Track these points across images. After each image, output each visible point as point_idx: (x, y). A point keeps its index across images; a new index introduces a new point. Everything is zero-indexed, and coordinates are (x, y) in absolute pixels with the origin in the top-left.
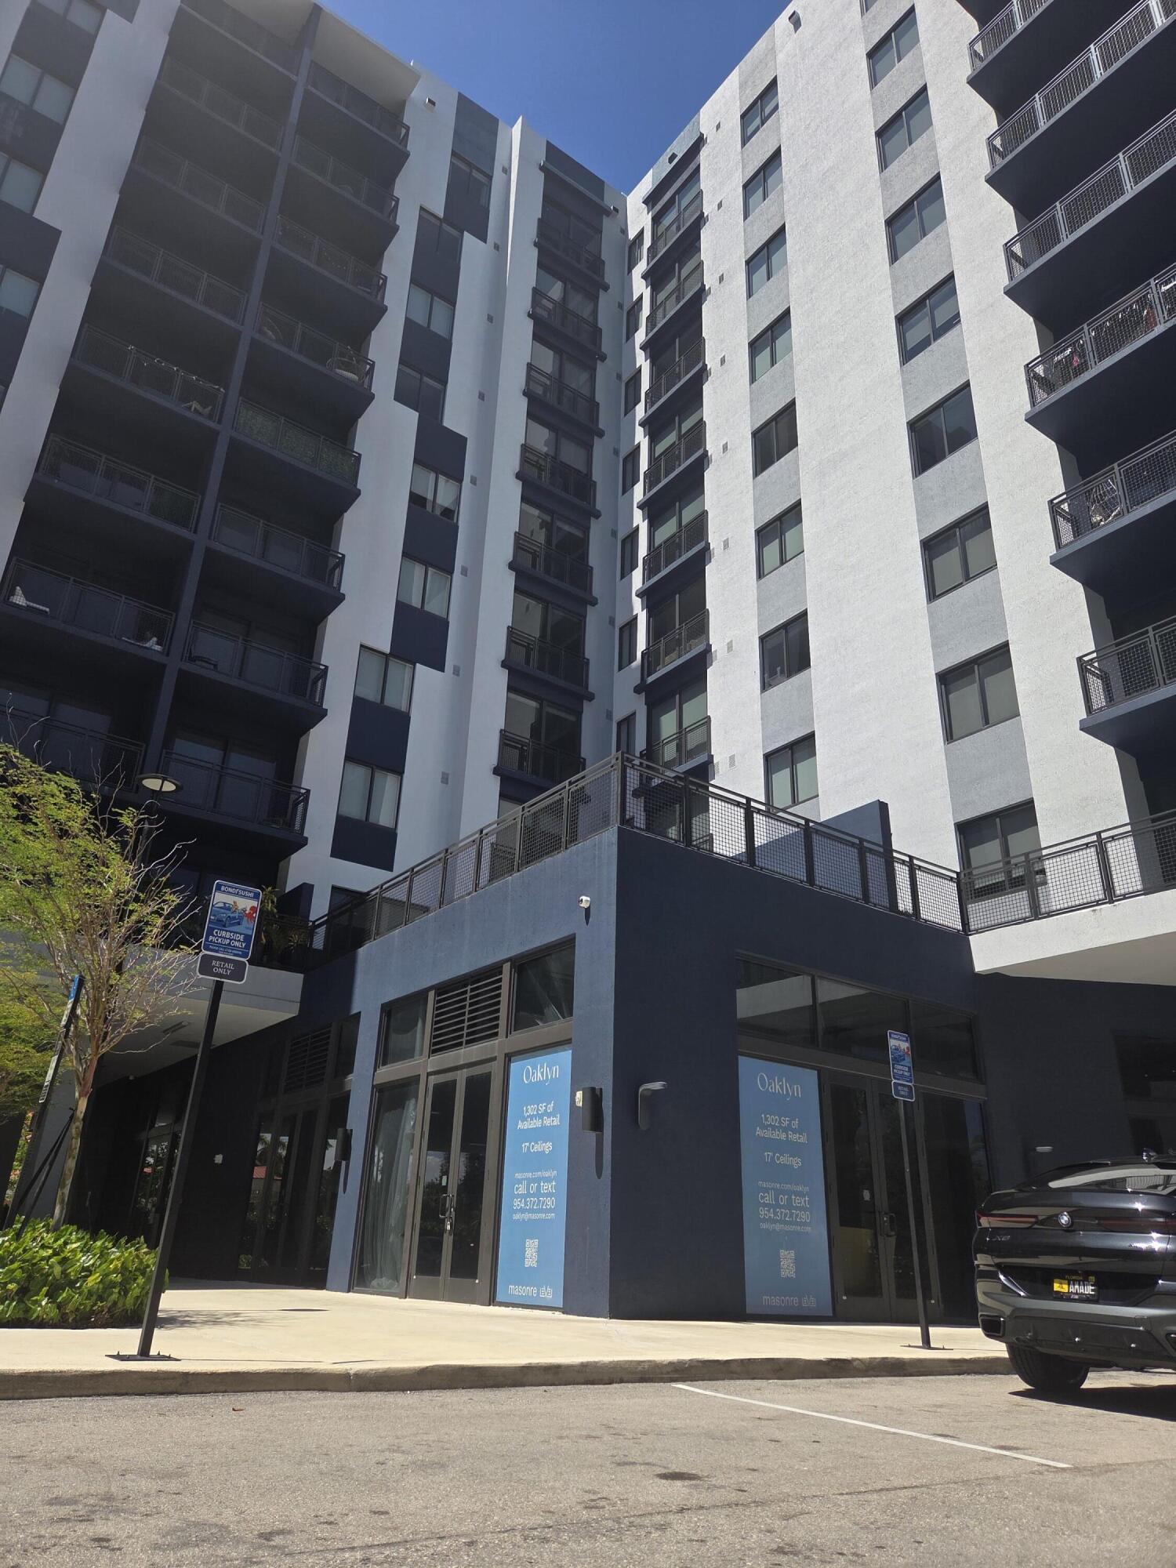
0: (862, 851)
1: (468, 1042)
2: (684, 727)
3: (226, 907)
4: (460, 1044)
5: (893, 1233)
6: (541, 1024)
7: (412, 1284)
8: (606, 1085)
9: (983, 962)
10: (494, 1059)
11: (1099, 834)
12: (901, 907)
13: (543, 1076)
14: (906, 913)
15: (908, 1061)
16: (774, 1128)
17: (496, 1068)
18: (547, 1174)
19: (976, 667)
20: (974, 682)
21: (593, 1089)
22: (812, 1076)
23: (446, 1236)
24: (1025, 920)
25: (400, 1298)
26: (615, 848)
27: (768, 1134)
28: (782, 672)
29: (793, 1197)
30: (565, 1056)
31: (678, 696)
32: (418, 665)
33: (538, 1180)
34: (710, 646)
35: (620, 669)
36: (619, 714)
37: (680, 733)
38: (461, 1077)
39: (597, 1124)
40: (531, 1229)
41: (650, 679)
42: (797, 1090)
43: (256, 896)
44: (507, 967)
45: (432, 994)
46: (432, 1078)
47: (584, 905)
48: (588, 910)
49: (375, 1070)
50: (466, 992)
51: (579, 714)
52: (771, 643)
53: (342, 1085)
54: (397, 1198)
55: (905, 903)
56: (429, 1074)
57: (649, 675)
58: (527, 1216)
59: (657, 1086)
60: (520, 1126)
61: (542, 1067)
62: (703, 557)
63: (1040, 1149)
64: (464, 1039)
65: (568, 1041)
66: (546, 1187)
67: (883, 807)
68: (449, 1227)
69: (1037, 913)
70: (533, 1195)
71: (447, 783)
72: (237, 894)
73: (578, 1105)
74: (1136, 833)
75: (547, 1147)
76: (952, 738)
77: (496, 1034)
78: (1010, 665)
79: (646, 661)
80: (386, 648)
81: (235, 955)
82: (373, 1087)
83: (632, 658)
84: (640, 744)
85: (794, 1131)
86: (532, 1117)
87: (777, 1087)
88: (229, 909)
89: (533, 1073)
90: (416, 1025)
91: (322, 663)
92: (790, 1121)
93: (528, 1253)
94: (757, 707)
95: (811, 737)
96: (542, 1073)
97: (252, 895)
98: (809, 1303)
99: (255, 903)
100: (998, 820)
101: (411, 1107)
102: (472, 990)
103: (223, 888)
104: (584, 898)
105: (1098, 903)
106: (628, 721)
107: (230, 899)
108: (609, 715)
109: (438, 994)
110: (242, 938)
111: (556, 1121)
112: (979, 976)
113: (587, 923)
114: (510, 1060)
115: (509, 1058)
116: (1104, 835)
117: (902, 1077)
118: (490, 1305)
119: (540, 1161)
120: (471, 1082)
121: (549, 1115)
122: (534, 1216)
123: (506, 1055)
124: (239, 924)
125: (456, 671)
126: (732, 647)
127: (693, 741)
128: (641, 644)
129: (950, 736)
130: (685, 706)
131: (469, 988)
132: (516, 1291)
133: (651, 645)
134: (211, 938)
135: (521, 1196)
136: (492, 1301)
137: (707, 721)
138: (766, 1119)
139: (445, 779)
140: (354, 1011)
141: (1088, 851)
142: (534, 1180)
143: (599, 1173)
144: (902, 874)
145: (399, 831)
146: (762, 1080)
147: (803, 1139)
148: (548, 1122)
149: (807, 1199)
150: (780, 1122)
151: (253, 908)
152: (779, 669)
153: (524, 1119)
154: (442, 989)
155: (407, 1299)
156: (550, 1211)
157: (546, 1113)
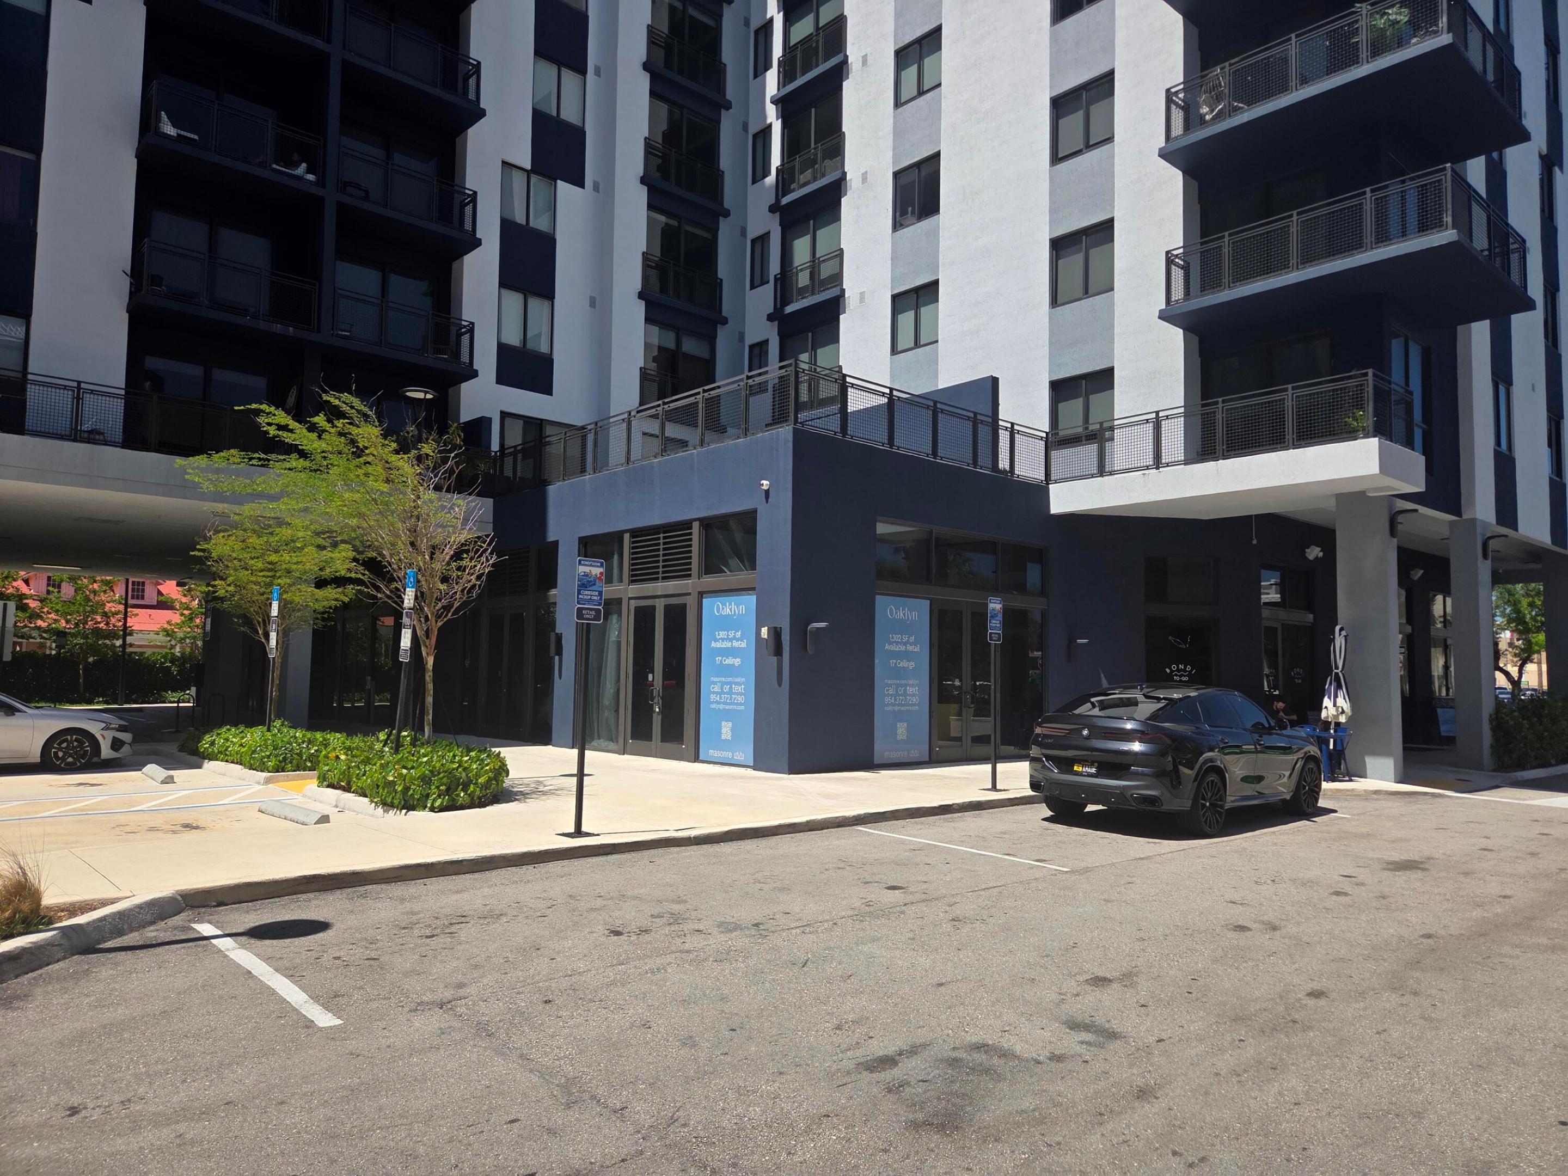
0: (975, 423)
1: (664, 578)
2: (817, 256)
3: (586, 575)
4: (657, 579)
5: (973, 706)
6: (729, 573)
7: (628, 747)
8: (785, 624)
9: (1057, 507)
10: (689, 594)
11: (1157, 413)
12: (1001, 466)
13: (731, 612)
14: (1005, 470)
15: (1000, 617)
16: (897, 643)
17: (691, 601)
18: (738, 680)
19: (1084, 238)
20: (1080, 251)
21: (776, 628)
22: (926, 604)
23: (655, 715)
24: (1092, 476)
25: (619, 754)
26: (791, 445)
27: (893, 648)
28: (913, 213)
29: (908, 688)
30: (751, 599)
31: (812, 222)
32: (559, 182)
33: (730, 683)
34: (845, 174)
35: (754, 182)
36: (753, 233)
37: (814, 261)
38: (660, 605)
39: (778, 651)
40: (728, 715)
41: (785, 201)
42: (914, 615)
43: (602, 565)
44: (696, 525)
45: (627, 537)
46: (632, 602)
47: (765, 488)
48: (767, 492)
50: (659, 538)
51: (715, 231)
52: (904, 180)
53: (546, 598)
54: (608, 685)
55: (1004, 464)
56: (630, 599)
57: (784, 196)
58: (721, 707)
59: (823, 625)
60: (713, 644)
61: (730, 604)
62: (839, 73)
64: (660, 575)
65: (753, 589)
66: (737, 689)
67: (995, 381)
68: (657, 710)
69: (1102, 471)
70: (726, 693)
71: (594, 307)
72: (591, 565)
73: (763, 637)
74: (1187, 415)
75: (737, 662)
76: (1056, 303)
77: (690, 575)
78: (1112, 240)
79: (780, 178)
80: (529, 167)
81: (595, 605)
83: (766, 173)
84: (774, 267)
85: (911, 644)
86: (723, 640)
87: (901, 614)
88: (587, 576)
89: (723, 609)
90: (613, 557)
91: (469, 186)
92: (909, 638)
93: (724, 730)
94: (888, 246)
95: (935, 283)
96: (731, 609)
97: (599, 564)
98: (915, 755)
99: (601, 570)
100: (1084, 381)
101: (614, 621)
102: (665, 538)
103: (582, 562)
104: (765, 482)
105: (1148, 468)
106: (762, 240)
107: (587, 569)
108: (744, 233)
109: (632, 536)
110: (597, 593)
111: (743, 645)
112: (1054, 515)
113: (767, 502)
114: (702, 597)
115: (701, 595)
116: (1161, 414)
117: (995, 628)
118: (695, 762)
119: (729, 671)
120: (668, 608)
121: (737, 640)
122: (727, 707)
123: (699, 593)
124: (594, 584)
125: (596, 188)
126: (866, 178)
127: (826, 271)
128: (776, 160)
129: (1055, 301)
130: (818, 232)
131: (661, 535)
132: (714, 754)
133: (785, 161)
134: (580, 596)
135: (717, 693)
136: (696, 759)
137: (840, 254)
138: (893, 638)
139: (593, 303)
140: (551, 537)
141: (1148, 425)
142: (727, 683)
143: (780, 684)
144: (1004, 437)
145: (556, 357)
146: (891, 610)
147: (917, 649)
148: (736, 644)
149: (917, 688)
150: (902, 639)
151: (601, 573)
152: (910, 209)
153: (716, 640)
154: (636, 533)
155: (626, 756)
156: (741, 704)
157: (734, 638)
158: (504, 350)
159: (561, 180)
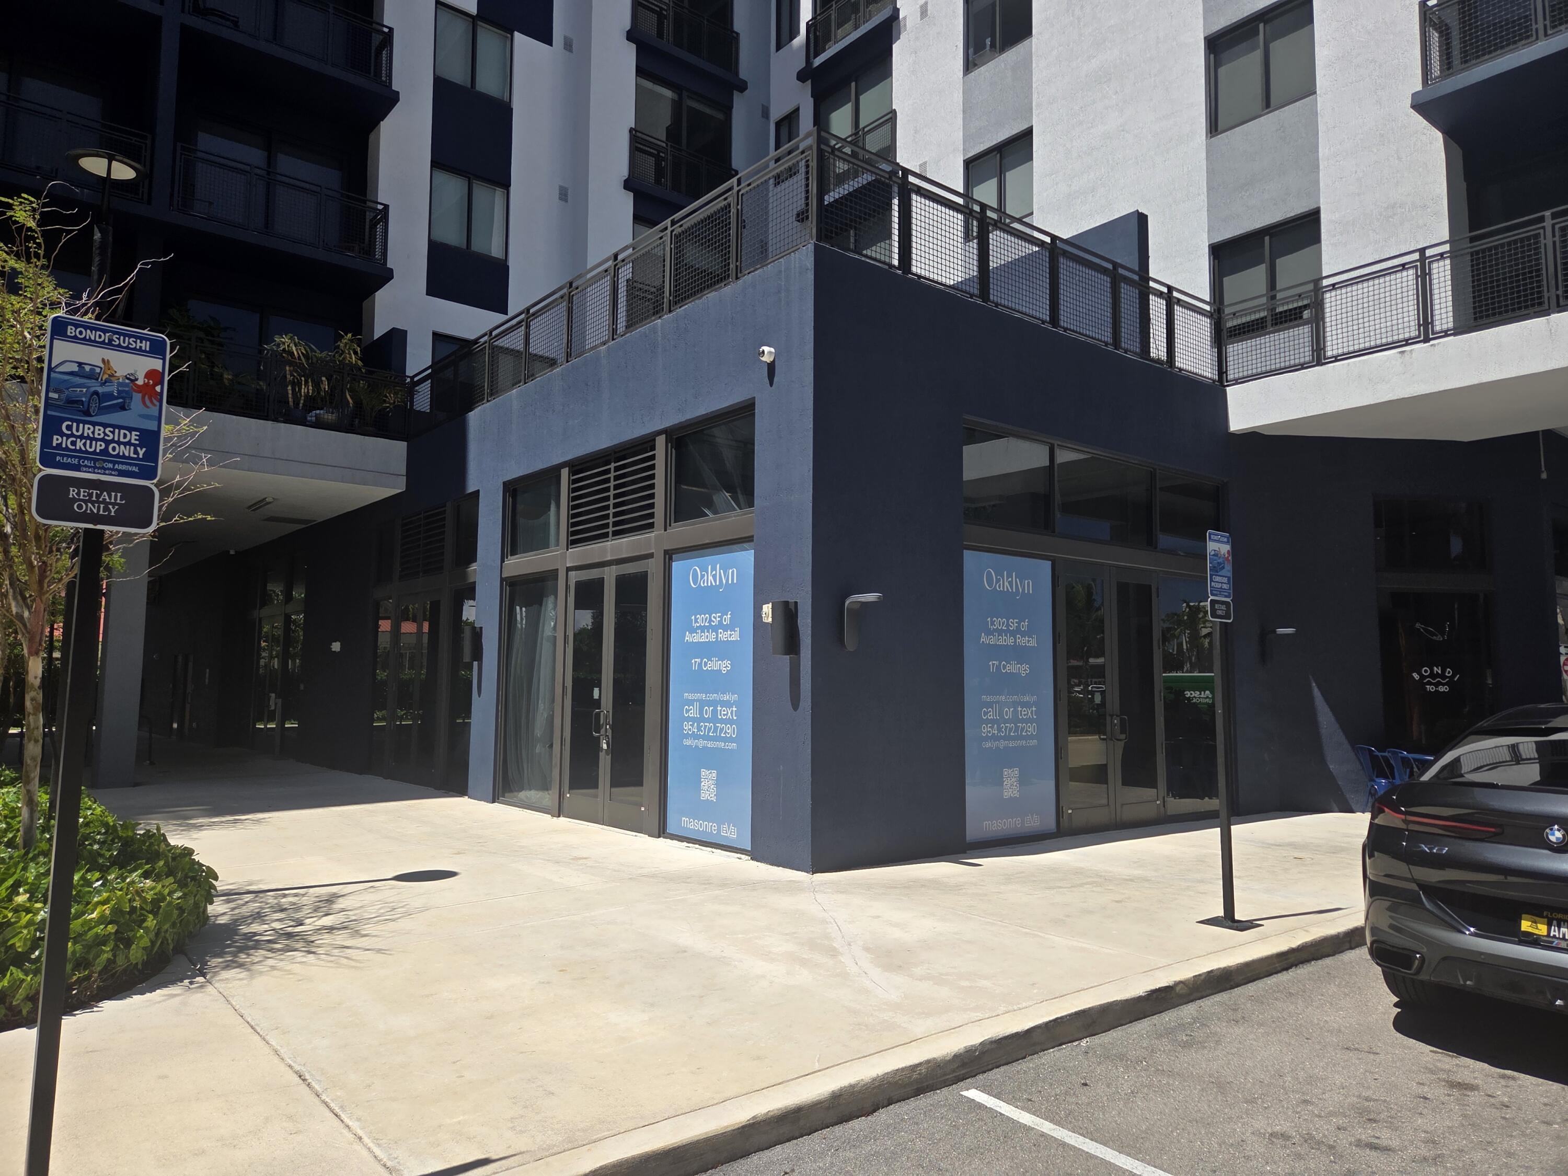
0: (1115, 276)
1: (615, 533)
2: (861, 126)
3: (84, 372)
4: (606, 535)
5: (1123, 737)
6: (711, 516)
7: (565, 804)
8: (804, 599)
9: (1238, 422)
10: (651, 556)
11: (1422, 251)
12: (1153, 353)
13: (715, 581)
14: (1158, 361)
15: (1228, 570)
16: (1000, 632)
17: (653, 567)
18: (726, 697)
19: (1261, 26)
20: (1253, 49)
21: (786, 603)
22: (1045, 567)
23: (602, 755)
24: (1302, 366)
25: (553, 816)
26: (811, 276)
27: (992, 640)
28: (993, 45)
29: (1019, 709)
30: (746, 557)
31: (853, 84)
32: (516, 34)
33: (714, 703)
34: (897, 11)
35: (778, 48)
36: (777, 113)
37: (856, 134)
38: (610, 576)
39: (791, 645)
40: (707, 758)
41: (818, 61)
42: (1028, 586)
43: (157, 349)
44: (661, 441)
45: (565, 472)
46: (572, 574)
47: (767, 359)
48: (771, 367)
49: (503, 561)
50: (608, 471)
51: (728, 109)
52: (979, 4)
53: (464, 576)
54: (541, 706)
55: (1158, 349)
56: (569, 569)
57: (815, 57)
58: (701, 743)
59: (871, 597)
60: (688, 638)
61: (714, 569)
63: (1281, 631)
64: (611, 529)
65: (749, 539)
66: (724, 713)
67: (1141, 220)
68: (605, 746)
69: (1319, 357)
70: (708, 720)
71: (566, 201)
72: (109, 345)
73: (766, 621)
74: (1454, 255)
75: (724, 666)
76: (1216, 130)
77: (651, 526)
78: (1311, 21)
79: (812, 36)
80: (473, 10)
81: (122, 474)
82: (502, 580)
83: (794, 33)
85: (1023, 635)
86: (703, 629)
87: (1006, 584)
88: (92, 376)
89: (703, 576)
90: (549, 510)
91: (385, 23)
92: (1019, 623)
93: (704, 784)
94: (958, 97)
95: (1026, 135)
96: (714, 577)
97: (146, 345)
98: (1033, 823)
99: (156, 364)
100: (1267, 239)
101: (550, 605)
102: (617, 469)
103: (71, 330)
104: (766, 349)
105: (1407, 342)
106: (789, 122)
107: (93, 356)
108: (766, 113)
109: (573, 472)
110: (134, 437)
111: (735, 636)
112: (1234, 435)
113: (771, 385)
114: (671, 559)
115: (669, 555)
116: (1429, 253)
117: (1220, 591)
118: (659, 837)
119: (715, 682)
120: (622, 582)
121: (726, 628)
122: (710, 744)
123: (666, 552)
124: (122, 407)
125: (568, 45)
126: (926, 11)
127: (873, 143)
128: (806, 14)
129: (1214, 127)
130: (862, 98)
131: (612, 466)
132: (691, 825)
133: (818, 12)
134: (57, 439)
135: (693, 720)
136: (661, 831)
137: (891, 118)
138: (993, 623)
139: (563, 195)
140: (471, 489)
141: (1405, 273)
142: (709, 703)
143: (795, 705)
144: (1157, 307)
145: (511, 263)
146: (989, 575)
147: (1033, 643)
148: (723, 636)
149: (1034, 709)
150: (1008, 625)
151: (151, 374)
152: (988, 42)
153: (693, 631)
154: (577, 466)
155: (562, 819)
156: (731, 740)
157: (720, 625)
158: (437, 251)
159: (518, 31)
